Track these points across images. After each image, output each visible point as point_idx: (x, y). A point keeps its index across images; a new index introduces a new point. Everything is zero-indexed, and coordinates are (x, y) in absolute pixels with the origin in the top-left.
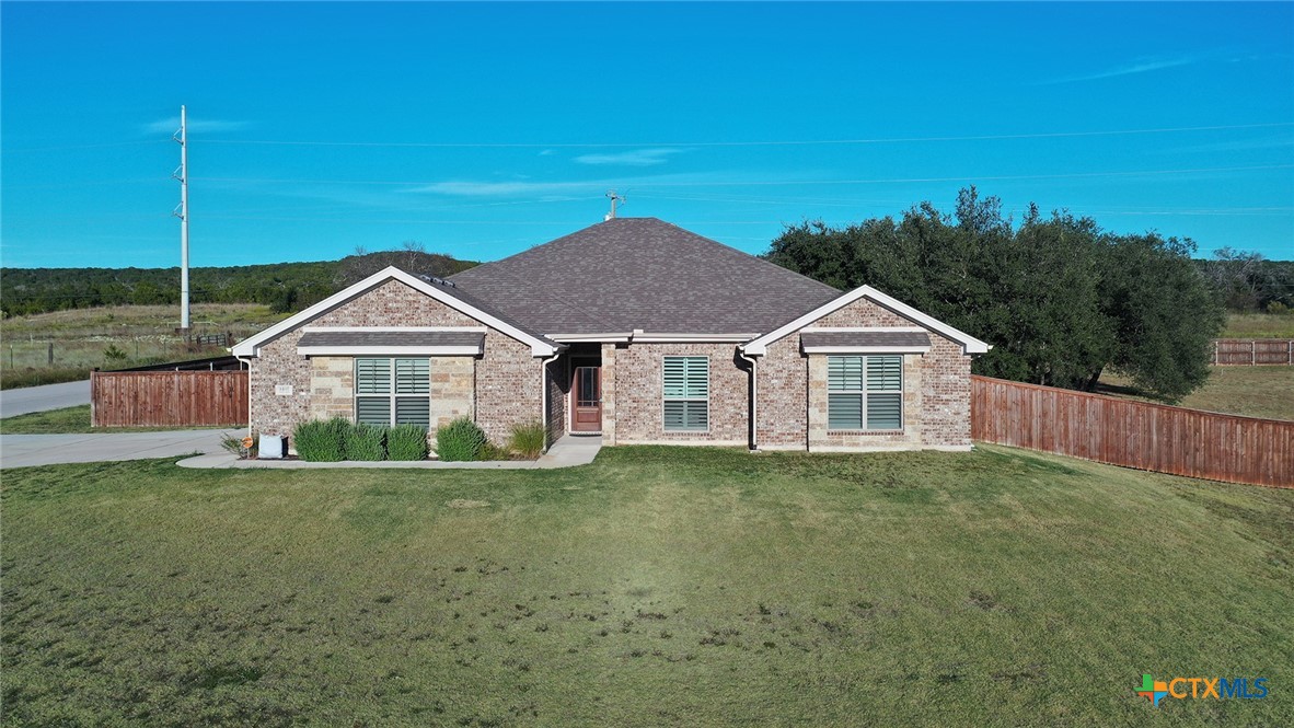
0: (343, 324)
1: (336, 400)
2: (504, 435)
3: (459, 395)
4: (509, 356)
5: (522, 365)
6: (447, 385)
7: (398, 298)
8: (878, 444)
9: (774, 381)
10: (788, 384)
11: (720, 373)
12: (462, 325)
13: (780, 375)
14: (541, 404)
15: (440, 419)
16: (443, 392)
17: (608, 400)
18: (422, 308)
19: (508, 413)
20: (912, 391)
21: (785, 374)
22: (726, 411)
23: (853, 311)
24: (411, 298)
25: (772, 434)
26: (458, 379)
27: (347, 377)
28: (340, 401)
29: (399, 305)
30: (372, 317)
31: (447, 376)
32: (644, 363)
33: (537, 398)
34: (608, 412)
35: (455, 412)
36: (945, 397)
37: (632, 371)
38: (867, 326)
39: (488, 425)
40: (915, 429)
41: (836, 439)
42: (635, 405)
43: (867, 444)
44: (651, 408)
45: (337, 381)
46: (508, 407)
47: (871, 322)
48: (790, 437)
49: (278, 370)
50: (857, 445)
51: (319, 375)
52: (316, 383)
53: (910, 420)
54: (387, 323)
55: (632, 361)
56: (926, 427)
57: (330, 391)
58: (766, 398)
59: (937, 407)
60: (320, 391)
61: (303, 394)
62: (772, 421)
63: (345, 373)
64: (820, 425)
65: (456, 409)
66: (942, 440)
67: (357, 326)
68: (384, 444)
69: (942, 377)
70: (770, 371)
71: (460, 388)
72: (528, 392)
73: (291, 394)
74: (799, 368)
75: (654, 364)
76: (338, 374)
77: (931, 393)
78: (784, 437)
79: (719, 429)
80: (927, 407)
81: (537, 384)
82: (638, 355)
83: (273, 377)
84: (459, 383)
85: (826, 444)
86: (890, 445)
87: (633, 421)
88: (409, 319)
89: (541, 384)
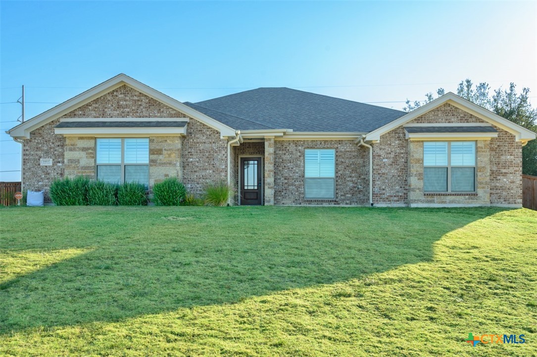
0: (88, 116)
1: (82, 168)
2: (200, 193)
3: (170, 164)
4: (204, 138)
5: (213, 145)
6: (161, 157)
7: (127, 98)
8: (459, 203)
9: (385, 160)
10: (395, 162)
11: (343, 160)
12: (172, 117)
13: (390, 156)
14: (226, 171)
15: (156, 181)
16: (158, 162)
17: (269, 177)
18: (144, 105)
19: (204, 177)
20: (483, 165)
21: (392, 155)
22: (347, 186)
23: (440, 112)
24: (136, 98)
25: (383, 196)
26: (169, 152)
27: (90, 151)
28: (86, 168)
29: (128, 103)
30: (108, 111)
31: (161, 150)
32: (292, 153)
33: (224, 167)
34: (269, 184)
35: (166, 175)
36: (504, 171)
37: (284, 159)
38: (449, 122)
39: (189, 186)
40: (485, 192)
41: (429, 198)
42: (286, 181)
43: (451, 202)
44: (297, 183)
45: (83, 154)
46: (204, 174)
47: (453, 120)
48: (396, 199)
49: (42, 148)
50: (445, 202)
51: (71, 150)
52: (68, 155)
53: (482, 186)
54: (118, 116)
55: (284, 152)
56: (492, 191)
57: (78, 161)
58: (380, 172)
59: (499, 178)
60: (71, 161)
61: (60, 164)
62: (383, 187)
63: (89, 149)
64: (419, 189)
65: (167, 173)
66: (502, 200)
67: (98, 117)
68: (116, 195)
69: (503, 157)
70: (382, 153)
71: (170, 159)
72: (218, 164)
73: (51, 164)
74: (402, 151)
75: (299, 154)
76: (84, 149)
77: (495, 168)
78: (392, 199)
79: (342, 197)
80: (492, 177)
81: (224, 158)
82: (288, 148)
83: (39, 153)
84: (169, 155)
85: (422, 202)
86: (468, 203)
87: (284, 192)
88: (135, 113)
89: (226, 157)
